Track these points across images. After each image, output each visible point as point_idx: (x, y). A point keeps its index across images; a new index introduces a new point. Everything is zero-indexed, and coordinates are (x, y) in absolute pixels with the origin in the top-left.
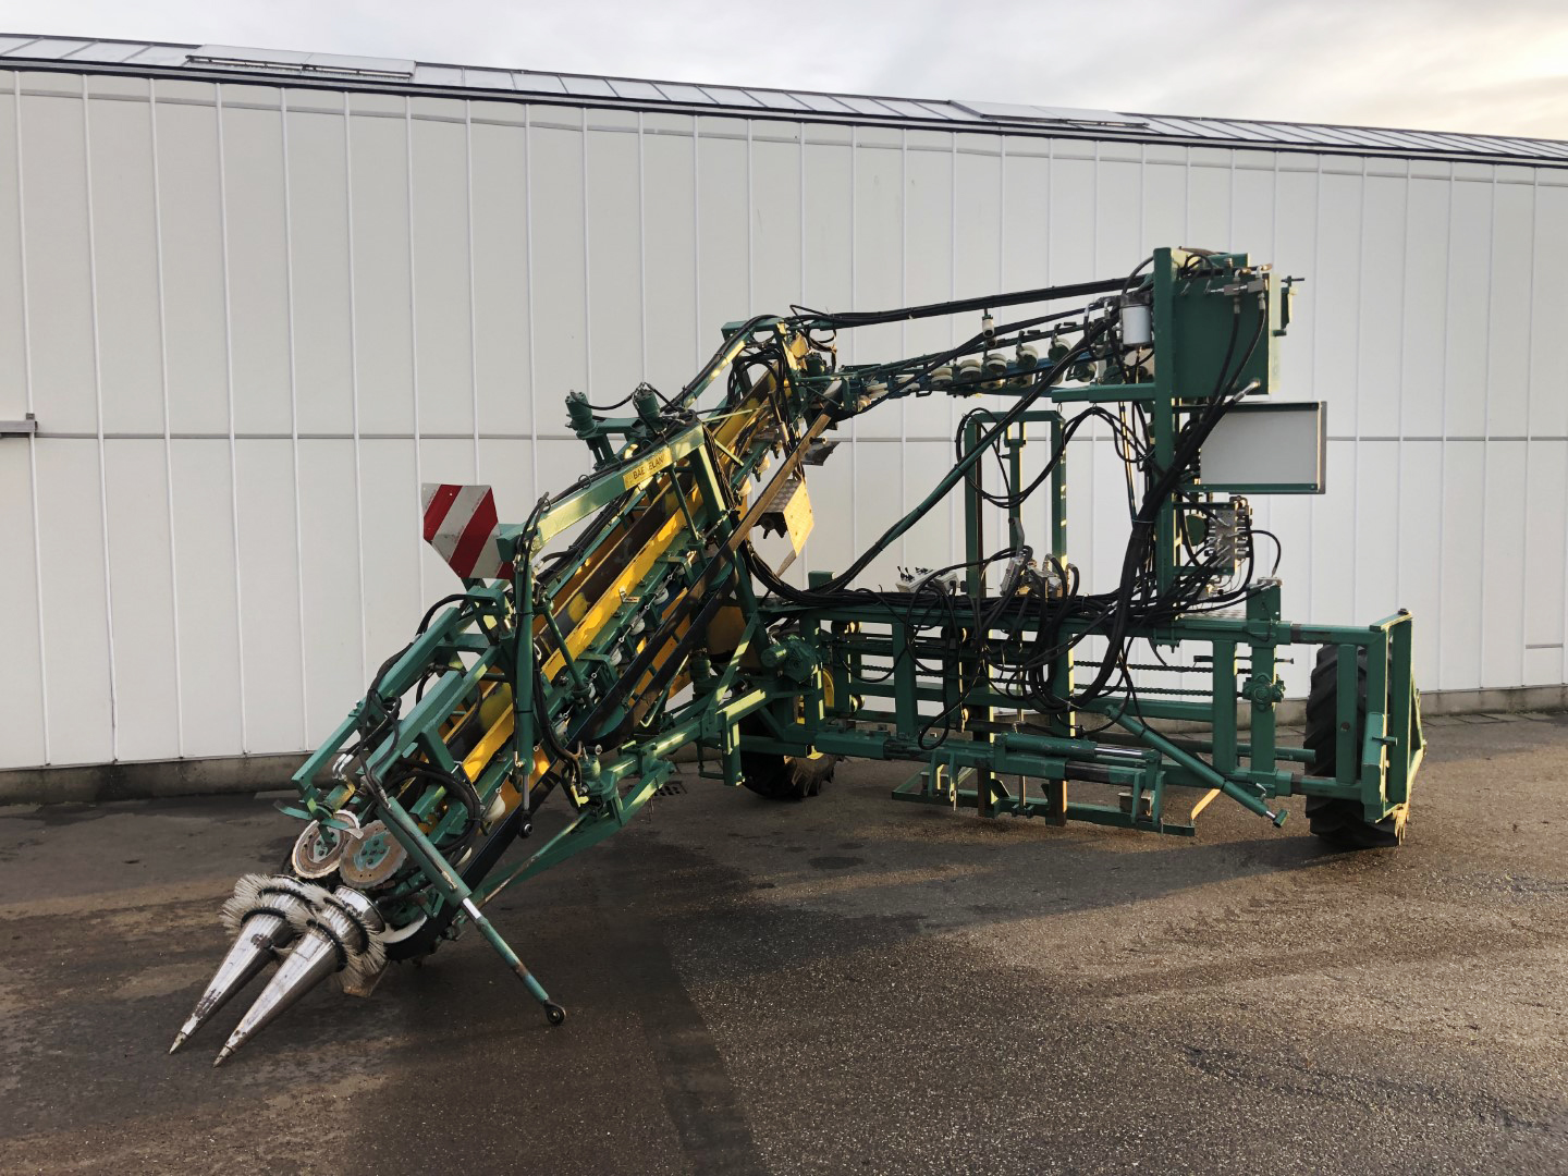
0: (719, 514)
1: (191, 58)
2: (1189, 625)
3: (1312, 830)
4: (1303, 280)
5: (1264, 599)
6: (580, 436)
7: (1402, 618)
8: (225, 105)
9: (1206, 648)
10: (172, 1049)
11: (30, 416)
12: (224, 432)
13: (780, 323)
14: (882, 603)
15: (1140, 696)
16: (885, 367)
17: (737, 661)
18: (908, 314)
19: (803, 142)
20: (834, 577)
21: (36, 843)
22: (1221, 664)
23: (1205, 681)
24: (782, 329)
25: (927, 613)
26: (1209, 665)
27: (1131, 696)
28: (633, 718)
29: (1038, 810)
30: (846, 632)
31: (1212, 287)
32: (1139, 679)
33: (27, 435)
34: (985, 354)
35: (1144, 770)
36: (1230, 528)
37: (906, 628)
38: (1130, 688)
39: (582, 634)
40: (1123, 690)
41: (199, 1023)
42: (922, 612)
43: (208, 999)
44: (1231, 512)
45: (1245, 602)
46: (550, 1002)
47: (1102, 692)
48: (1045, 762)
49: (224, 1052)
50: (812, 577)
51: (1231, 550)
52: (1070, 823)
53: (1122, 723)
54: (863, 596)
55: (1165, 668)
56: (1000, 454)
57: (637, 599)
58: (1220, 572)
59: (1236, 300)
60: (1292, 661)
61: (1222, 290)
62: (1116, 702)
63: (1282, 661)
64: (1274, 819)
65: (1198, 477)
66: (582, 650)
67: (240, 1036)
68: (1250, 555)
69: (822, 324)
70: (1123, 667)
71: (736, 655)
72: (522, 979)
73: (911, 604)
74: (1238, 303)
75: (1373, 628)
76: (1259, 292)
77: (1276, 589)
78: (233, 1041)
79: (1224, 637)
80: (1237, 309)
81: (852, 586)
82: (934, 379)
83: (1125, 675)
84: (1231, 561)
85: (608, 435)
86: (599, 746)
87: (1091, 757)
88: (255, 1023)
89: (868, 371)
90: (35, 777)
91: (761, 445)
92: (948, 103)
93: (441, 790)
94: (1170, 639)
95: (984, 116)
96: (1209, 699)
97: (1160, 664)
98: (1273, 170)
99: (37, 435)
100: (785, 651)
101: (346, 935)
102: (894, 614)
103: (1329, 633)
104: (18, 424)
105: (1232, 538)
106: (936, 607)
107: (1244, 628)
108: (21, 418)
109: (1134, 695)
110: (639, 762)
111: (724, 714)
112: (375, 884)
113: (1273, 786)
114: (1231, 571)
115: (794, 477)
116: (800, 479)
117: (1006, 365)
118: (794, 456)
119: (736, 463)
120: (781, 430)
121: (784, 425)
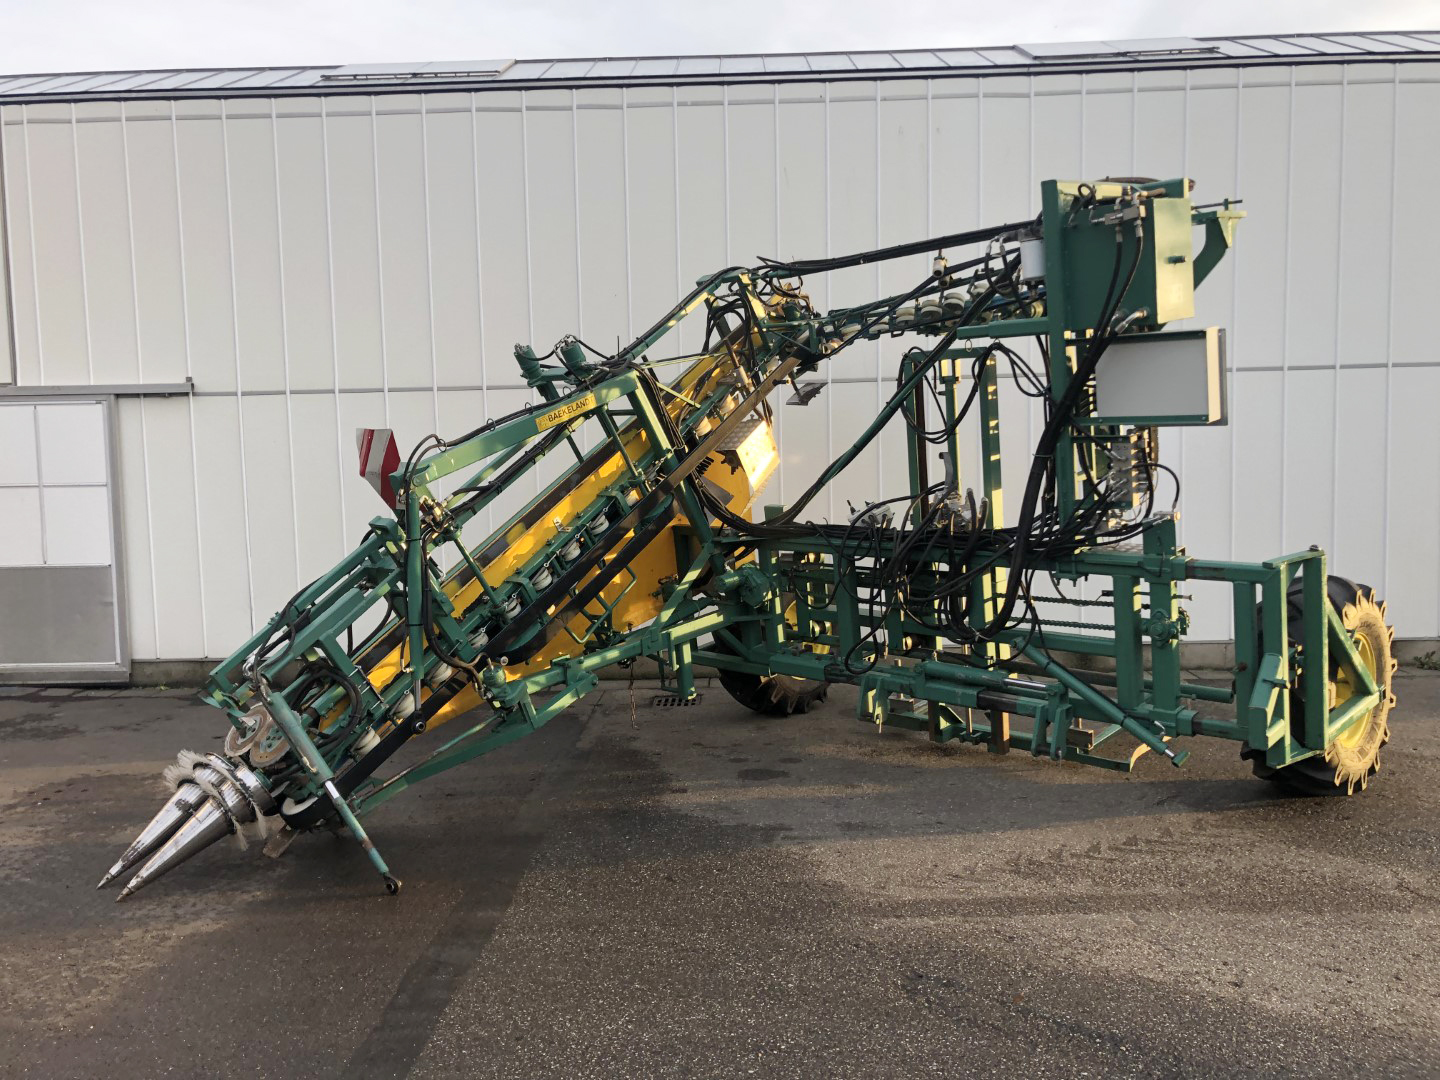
0: (664, 453)
1: (327, 78)
2: (1089, 560)
3: (1255, 773)
4: (1240, 201)
5: (1160, 532)
6: (530, 385)
7: (1314, 554)
8: (328, 115)
9: (1106, 582)
10: (100, 885)
11: (189, 379)
12: (330, 387)
13: (743, 274)
14: (821, 535)
15: (1044, 628)
16: (854, 310)
17: (687, 586)
18: (860, 259)
19: (828, 100)
20: (785, 510)
21: (168, 718)
22: (1120, 598)
23: (1107, 616)
24: (745, 279)
25: (859, 544)
26: (1110, 599)
27: (1037, 628)
28: (545, 635)
29: (983, 737)
30: (803, 561)
31: (1093, 218)
32: (1044, 611)
33: (187, 394)
34: (942, 294)
35: (1046, 702)
36: (1127, 460)
37: (845, 558)
38: (1035, 621)
39: (511, 559)
40: (1028, 621)
41: (123, 866)
42: (855, 543)
43: (133, 848)
44: (1126, 445)
45: (1141, 536)
46: (389, 875)
47: (1009, 624)
48: (960, 690)
49: (125, 891)
50: (768, 510)
51: (1128, 482)
52: (1014, 751)
53: (1028, 656)
54: (809, 528)
55: (1064, 600)
56: (938, 391)
57: (570, 529)
58: (1119, 504)
59: (1117, 229)
60: (1190, 598)
61: (1101, 220)
62: (1022, 633)
63: (1180, 597)
64: (1172, 758)
65: (1095, 409)
66: (511, 573)
67: (139, 879)
68: (1150, 488)
69: (780, 272)
70: (1027, 598)
71: (685, 580)
72: (366, 853)
73: (845, 537)
74: (1120, 231)
75: (1266, 565)
76: (1136, 219)
77: (1171, 522)
78: (133, 882)
79: (1126, 573)
80: (1119, 238)
81: (800, 519)
82: (898, 320)
83: (1029, 607)
84: (1129, 495)
85: (554, 383)
86: (504, 658)
87: (1005, 688)
88: (152, 870)
89: (839, 315)
90: (198, 666)
91: (723, 388)
92: (1013, 48)
93: (340, 690)
94: (1070, 572)
95: (1036, 58)
96: (1111, 634)
97: (1059, 597)
98: (1341, 83)
99: (194, 394)
100: (736, 578)
101: (234, 806)
102: (830, 545)
103: (1222, 569)
104: (179, 385)
105: (1128, 472)
106: (866, 538)
107: (1139, 563)
108: (182, 380)
109: (1040, 628)
110: (565, 673)
111: (669, 634)
112: (268, 765)
113: (1173, 725)
114: (1130, 505)
115: (756, 417)
116: (763, 419)
117: (963, 304)
118: (752, 398)
119: (691, 405)
120: (739, 374)
121: (742, 369)
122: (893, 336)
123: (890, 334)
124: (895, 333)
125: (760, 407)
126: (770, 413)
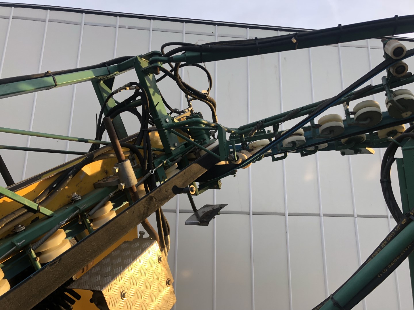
115: (147, 235)
116: (155, 239)
117: (342, 125)
118: (140, 206)
119: (30, 209)
120: (123, 170)
121: (128, 164)
122: (274, 159)
123: (270, 157)
124: (276, 156)
125: (152, 220)
126: (167, 231)
